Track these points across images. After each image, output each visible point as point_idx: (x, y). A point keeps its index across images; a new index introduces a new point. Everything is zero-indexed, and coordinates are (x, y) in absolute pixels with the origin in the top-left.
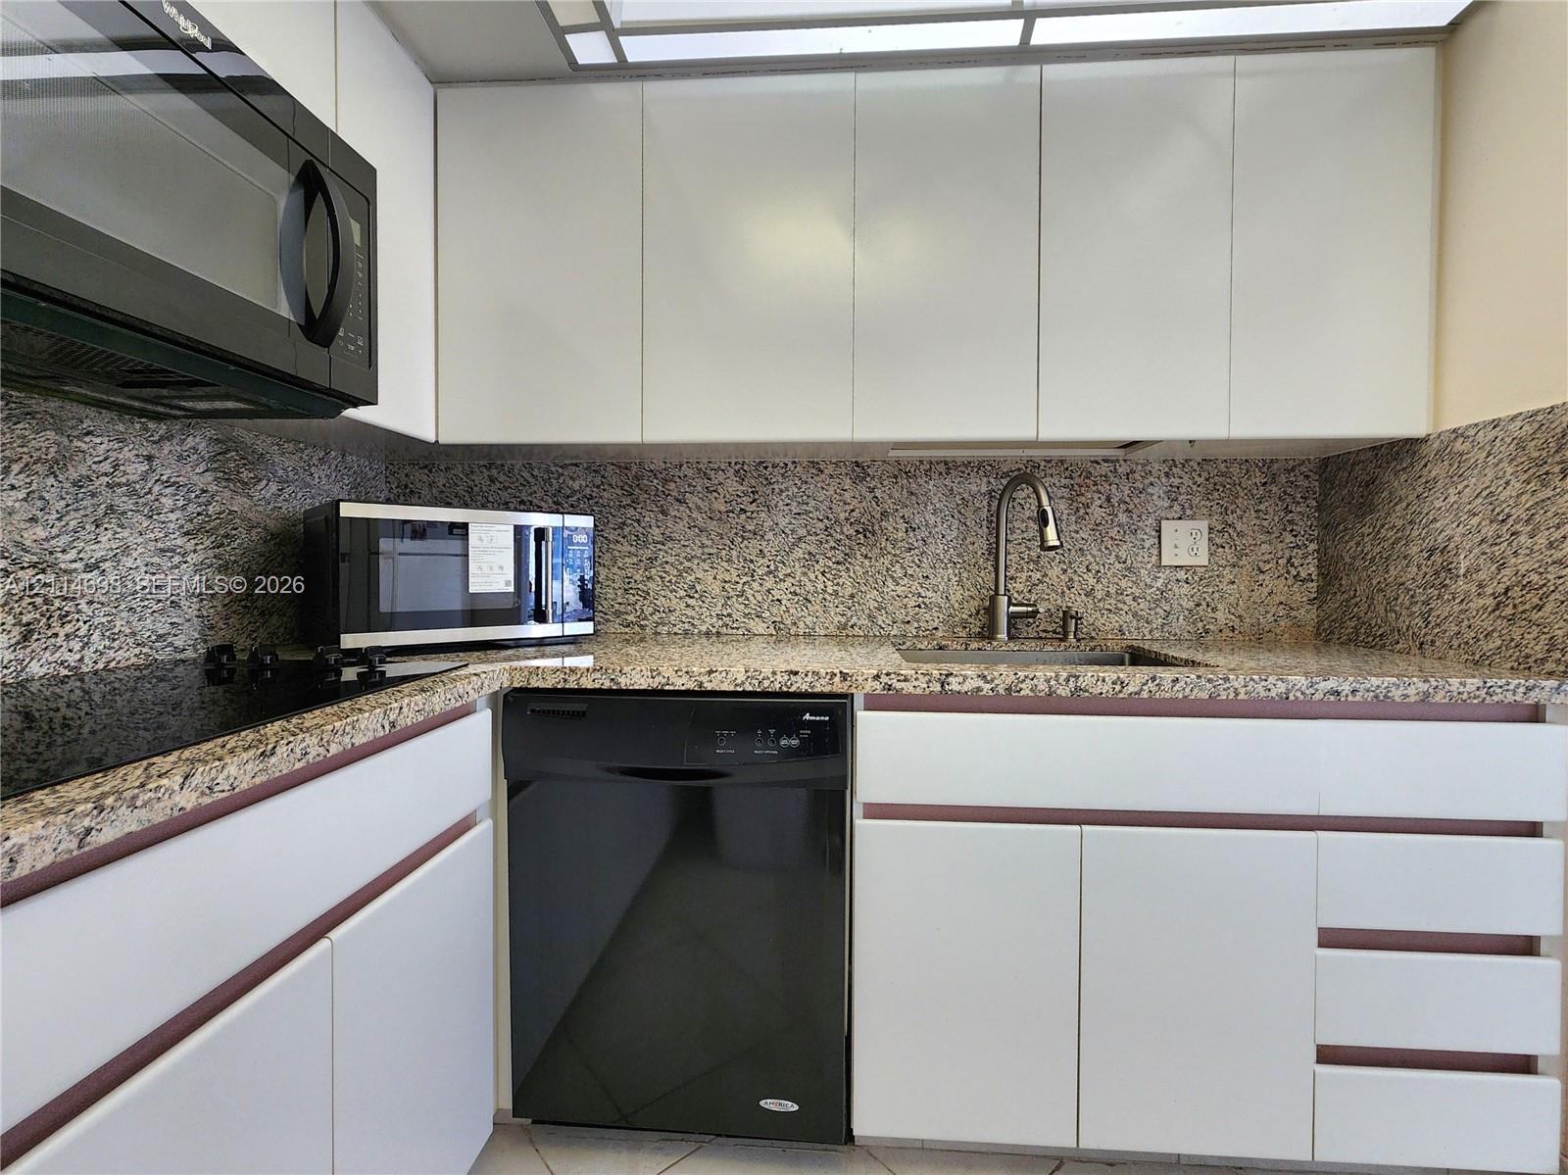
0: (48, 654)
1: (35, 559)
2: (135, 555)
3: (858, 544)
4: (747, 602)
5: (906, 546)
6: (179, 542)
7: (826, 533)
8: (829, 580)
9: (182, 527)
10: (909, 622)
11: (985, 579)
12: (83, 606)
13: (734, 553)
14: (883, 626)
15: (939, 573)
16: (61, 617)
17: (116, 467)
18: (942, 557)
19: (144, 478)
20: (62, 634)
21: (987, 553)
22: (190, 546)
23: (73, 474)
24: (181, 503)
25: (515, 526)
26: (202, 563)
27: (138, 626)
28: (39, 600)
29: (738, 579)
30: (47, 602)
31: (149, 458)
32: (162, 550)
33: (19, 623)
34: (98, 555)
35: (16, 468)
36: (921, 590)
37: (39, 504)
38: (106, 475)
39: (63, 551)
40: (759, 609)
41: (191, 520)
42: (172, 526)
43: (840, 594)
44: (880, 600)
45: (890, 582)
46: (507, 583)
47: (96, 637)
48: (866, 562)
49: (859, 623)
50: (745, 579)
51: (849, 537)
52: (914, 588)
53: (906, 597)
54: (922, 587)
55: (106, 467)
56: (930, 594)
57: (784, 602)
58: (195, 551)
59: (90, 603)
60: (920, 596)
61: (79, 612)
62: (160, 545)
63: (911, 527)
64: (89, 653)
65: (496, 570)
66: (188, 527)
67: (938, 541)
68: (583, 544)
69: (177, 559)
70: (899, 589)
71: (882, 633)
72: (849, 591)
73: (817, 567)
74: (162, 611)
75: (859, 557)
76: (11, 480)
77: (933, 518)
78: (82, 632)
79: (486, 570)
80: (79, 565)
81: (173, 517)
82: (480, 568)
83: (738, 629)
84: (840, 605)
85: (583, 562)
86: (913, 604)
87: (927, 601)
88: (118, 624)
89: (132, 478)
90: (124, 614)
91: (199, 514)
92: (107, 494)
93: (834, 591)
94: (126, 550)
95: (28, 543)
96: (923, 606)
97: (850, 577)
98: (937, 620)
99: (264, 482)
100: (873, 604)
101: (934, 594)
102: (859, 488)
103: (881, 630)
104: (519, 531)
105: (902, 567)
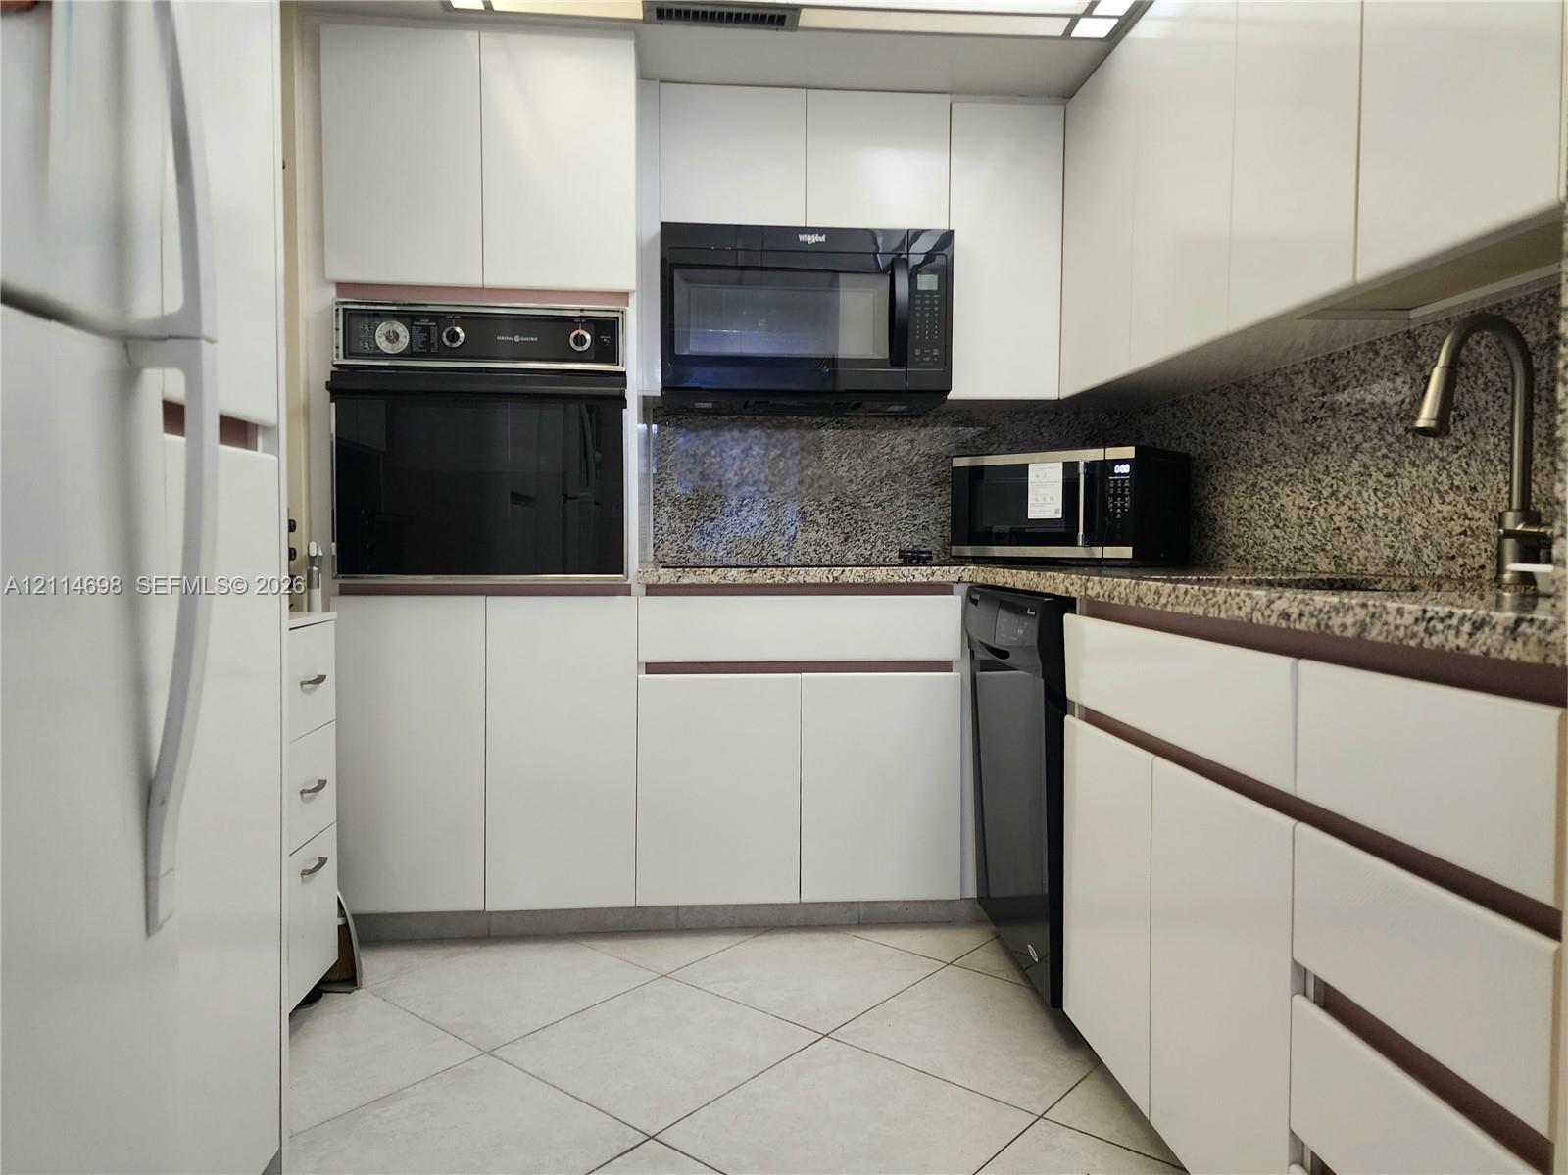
0: (855, 549)
1: (851, 501)
2: (902, 498)
3: (1407, 447)
4: (1314, 532)
5: (1454, 443)
6: (929, 490)
7: (1379, 437)
8: (1380, 500)
9: (931, 480)
10: (1454, 557)
11: (1543, 486)
12: (873, 526)
13: (1307, 472)
14: (1428, 563)
15: (1488, 481)
16: (862, 531)
17: (893, 449)
18: (1492, 457)
19: (909, 452)
20: (862, 540)
21: (1545, 442)
22: (936, 492)
23: (870, 456)
24: (930, 466)
25: (1064, 463)
26: (944, 503)
27: (902, 539)
28: (852, 522)
29: (1308, 504)
30: (855, 522)
31: (912, 441)
32: (918, 495)
33: (843, 533)
34: (881, 499)
35: (844, 456)
36: (1468, 510)
37: (854, 473)
38: (887, 454)
39: (864, 497)
40: (1323, 541)
41: (938, 476)
42: (925, 480)
43: (1390, 519)
44: (1425, 525)
45: (1436, 499)
46: (1057, 511)
47: (879, 543)
48: (1414, 471)
49: (1405, 559)
50: (1315, 503)
51: (1399, 438)
52: (1460, 506)
53: (1452, 519)
54: (1469, 504)
55: (887, 450)
56: (1476, 514)
57: (1343, 530)
58: (940, 495)
59: (877, 524)
60: (1466, 518)
61: (871, 529)
62: (917, 492)
63: (1460, 415)
64: (875, 551)
65: (1048, 500)
66: (936, 480)
67: (1489, 431)
68: (1125, 475)
69: (927, 500)
70: (1446, 508)
71: (1427, 572)
72: (1397, 514)
73: (1370, 483)
74: (917, 532)
75: (1407, 465)
76: (842, 462)
77: (1483, 396)
78: (871, 540)
79: (1041, 501)
80: (871, 504)
81: (925, 475)
82: (1037, 500)
83: (1307, 564)
84: (1389, 534)
85: (1123, 491)
86: (1459, 530)
87: (1474, 525)
88: (891, 537)
89: (901, 454)
90: (894, 532)
91: (943, 472)
92: (887, 465)
93: (1385, 514)
94: (897, 496)
95: (848, 493)
96: (1469, 533)
97: (1399, 495)
98: (1484, 555)
99: (996, 446)
100: (1419, 532)
101: (1481, 515)
102: (1410, 367)
103: (1426, 569)
104: (1070, 468)
105: (1450, 477)
